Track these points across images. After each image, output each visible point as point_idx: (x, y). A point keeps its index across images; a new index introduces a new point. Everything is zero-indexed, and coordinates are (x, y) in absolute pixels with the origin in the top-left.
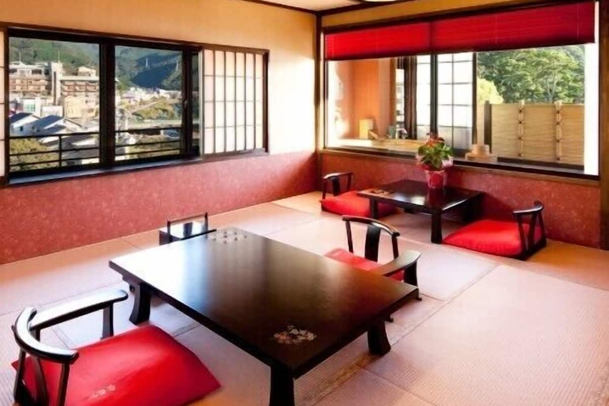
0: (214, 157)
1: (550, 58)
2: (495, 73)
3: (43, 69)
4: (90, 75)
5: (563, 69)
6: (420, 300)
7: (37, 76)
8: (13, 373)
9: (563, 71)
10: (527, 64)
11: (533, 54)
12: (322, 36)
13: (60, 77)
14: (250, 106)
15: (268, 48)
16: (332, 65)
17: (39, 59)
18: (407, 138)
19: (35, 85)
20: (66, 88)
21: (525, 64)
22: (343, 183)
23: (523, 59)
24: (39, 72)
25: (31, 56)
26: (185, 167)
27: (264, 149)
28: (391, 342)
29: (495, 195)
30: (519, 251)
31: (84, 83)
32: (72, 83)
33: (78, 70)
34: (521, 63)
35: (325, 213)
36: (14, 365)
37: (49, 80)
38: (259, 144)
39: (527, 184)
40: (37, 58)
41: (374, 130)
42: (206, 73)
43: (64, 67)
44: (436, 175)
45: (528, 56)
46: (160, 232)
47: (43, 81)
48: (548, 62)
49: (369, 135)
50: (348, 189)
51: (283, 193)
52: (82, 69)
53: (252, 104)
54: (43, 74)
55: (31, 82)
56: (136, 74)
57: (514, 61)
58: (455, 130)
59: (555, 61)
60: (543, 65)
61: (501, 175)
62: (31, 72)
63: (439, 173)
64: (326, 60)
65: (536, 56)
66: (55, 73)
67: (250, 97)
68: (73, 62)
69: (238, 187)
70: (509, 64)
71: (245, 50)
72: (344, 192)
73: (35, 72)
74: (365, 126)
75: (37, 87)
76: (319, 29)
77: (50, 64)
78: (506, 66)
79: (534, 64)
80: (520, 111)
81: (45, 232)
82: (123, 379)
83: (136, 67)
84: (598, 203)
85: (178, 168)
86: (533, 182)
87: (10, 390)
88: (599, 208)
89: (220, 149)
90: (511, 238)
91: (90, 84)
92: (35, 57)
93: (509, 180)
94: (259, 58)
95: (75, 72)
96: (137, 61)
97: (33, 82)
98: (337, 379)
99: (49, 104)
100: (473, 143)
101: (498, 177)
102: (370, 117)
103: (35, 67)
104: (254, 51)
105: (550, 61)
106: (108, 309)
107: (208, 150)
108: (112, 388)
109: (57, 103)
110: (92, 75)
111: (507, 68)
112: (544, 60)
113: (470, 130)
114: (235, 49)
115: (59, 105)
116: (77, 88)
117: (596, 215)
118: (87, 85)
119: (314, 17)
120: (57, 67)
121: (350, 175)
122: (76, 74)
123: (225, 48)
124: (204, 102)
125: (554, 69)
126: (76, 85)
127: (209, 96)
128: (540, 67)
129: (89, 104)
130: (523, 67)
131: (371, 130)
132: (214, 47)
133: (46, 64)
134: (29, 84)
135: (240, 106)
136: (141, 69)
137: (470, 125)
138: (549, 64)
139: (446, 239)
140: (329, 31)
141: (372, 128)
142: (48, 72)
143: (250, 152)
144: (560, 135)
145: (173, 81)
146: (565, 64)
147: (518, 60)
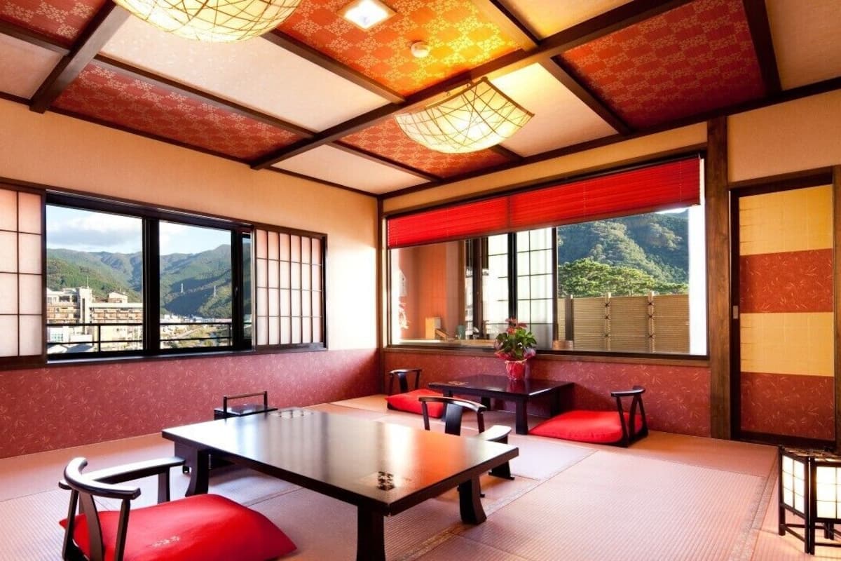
0: (269, 349)
1: (626, 276)
2: (565, 294)
3: (71, 296)
4: (121, 302)
5: (641, 288)
6: (513, 479)
7: (65, 303)
8: (62, 532)
9: (640, 290)
10: (600, 283)
11: (607, 272)
12: (384, 222)
13: (89, 304)
14: (306, 295)
15: (324, 232)
16: (395, 253)
17: (66, 285)
18: (478, 338)
19: (63, 313)
20: (95, 316)
21: (597, 283)
22: (411, 381)
23: (595, 278)
24: (67, 299)
25: (57, 282)
26: (237, 358)
27: (322, 343)
28: (487, 514)
29: (586, 386)
30: (620, 437)
31: (115, 311)
32: (102, 311)
33: (108, 296)
34: (593, 282)
35: (390, 411)
36: (62, 523)
37: (78, 308)
38: (317, 338)
39: (623, 370)
40: (64, 283)
41: (442, 329)
42: (258, 256)
43: (93, 293)
44: (518, 365)
45: (601, 274)
46: (215, 411)
47: (71, 309)
48: (623, 279)
49: (436, 334)
50: (417, 387)
51: (343, 394)
52: (113, 295)
53: (308, 293)
54: (71, 301)
55: (58, 310)
56: (171, 300)
57: (585, 280)
58: (532, 325)
59: (631, 279)
60: (617, 284)
61: (593, 361)
62: (58, 298)
63: (520, 362)
64: (388, 248)
65: (610, 274)
66: (84, 300)
67: (306, 285)
68: (103, 289)
69: (294, 384)
70: (580, 283)
71: (301, 233)
72: (411, 391)
73: (62, 299)
74: (431, 325)
75: (64, 315)
76: (380, 215)
77: (78, 290)
78: (577, 285)
79: (608, 282)
80: (607, 305)
81: (86, 419)
82: (189, 531)
83: (170, 292)
84: (707, 386)
85: (230, 359)
86: (629, 367)
87: (58, 555)
88: (708, 392)
89: (274, 341)
90: (610, 423)
91: (122, 311)
92: (62, 283)
93: (602, 367)
94: (316, 242)
95: (105, 298)
96: (171, 286)
97: (61, 310)
98: (429, 544)
99: (78, 333)
100: (554, 339)
101: (589, 364)
102: (436, 315)
103: (62, 293)
104: (310, 235)
105: (626, 278)
106: (164, 474)
107: (262, 341)
108: (176, 539)
109: (86, 332)
110: (123, 301)
111: (578, 288)
112: (620, 278)
113: (551, 327)
114: (290, 231)
115: (88, 334)
116: (107, 315)
117: (705, 399)
118: (118, 312)
119: (375, 200)
120: (86, 293)
121: (418, 372)
122: (106, 301)
123: (278, 230)
124: (256, 288)
125: (631, 288)
126: (107, 312)
127: (262, 282)
128: (615, 287)
129: (120, 332)
130: (596, 286)
131: (439, 330)
132: (268, 228)
133: (74, 290)
134: (56, 311)
135: (296, 294)
136: (176, 294)
137: (550, 320)
138: (625, 282)
139: (531, 430)
140: (391, 216)
141: (439, 327)
142: (76, 299)
143: (307, 346)
144: (653, 330)
145: (210, 308)
146: (644, 282)
147: (589, 279)
